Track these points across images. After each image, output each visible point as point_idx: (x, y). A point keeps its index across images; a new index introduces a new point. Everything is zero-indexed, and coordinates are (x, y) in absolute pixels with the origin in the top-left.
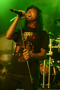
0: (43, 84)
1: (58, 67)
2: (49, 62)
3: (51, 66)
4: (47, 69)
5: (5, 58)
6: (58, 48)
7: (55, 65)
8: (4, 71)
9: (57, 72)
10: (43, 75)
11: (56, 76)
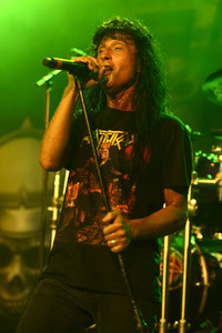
0: (163, 320)
1: (219, 257)
2: (184, 237)
3: (192, 251)
4: (177, 262)
5: (20, 221)
6: (217, 185)
7: (207, 250)
8: (15, 270)
9: (214, 276)
10: (161, 288)
11: (210, 289)
